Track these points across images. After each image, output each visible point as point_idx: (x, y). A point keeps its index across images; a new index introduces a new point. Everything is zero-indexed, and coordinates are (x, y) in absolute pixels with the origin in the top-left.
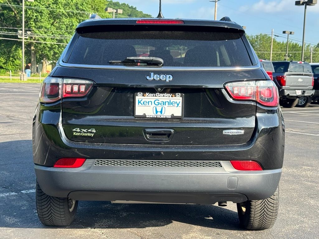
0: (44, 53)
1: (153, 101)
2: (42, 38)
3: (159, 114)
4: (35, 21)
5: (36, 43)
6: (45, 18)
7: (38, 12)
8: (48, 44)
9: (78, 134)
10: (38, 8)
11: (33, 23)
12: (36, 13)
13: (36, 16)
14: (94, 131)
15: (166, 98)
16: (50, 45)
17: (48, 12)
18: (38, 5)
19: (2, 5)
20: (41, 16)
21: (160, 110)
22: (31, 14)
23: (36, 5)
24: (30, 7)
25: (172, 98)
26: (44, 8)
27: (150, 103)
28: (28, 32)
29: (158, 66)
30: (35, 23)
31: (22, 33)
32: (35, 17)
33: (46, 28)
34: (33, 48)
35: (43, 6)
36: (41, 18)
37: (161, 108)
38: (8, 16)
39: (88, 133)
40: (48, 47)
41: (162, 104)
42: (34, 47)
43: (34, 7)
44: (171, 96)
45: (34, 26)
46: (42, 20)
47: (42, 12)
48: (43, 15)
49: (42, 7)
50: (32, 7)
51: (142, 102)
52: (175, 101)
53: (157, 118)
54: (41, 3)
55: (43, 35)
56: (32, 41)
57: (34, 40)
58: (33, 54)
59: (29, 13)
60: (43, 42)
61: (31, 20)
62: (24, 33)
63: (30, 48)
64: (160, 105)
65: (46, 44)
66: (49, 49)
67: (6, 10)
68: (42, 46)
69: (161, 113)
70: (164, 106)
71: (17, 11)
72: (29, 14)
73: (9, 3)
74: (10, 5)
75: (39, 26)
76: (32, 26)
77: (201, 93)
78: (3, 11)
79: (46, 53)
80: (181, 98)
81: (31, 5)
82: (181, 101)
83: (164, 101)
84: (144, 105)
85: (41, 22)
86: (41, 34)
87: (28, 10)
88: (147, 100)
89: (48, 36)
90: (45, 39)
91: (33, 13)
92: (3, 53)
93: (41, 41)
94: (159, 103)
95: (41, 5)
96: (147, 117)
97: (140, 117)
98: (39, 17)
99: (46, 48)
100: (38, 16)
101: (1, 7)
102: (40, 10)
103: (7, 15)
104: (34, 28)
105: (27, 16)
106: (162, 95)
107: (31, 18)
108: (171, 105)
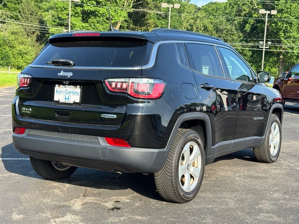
0: (291, 61)
1: (64, 90)
2: (290, 48)
3: (67, 100)
4: (284, 32)
5: (284, 52)
6: (294, 28)
7: (288, 23)
8: (295, 53)
9: (24, 111)
10: (288, 20)
11: (282, 34)
12: (286, 24)
13: (286, 27)
14: (31, 110)
15: (71, 88)
16: (297, 54)
17: (297, 23)
18: (288, 16)
19: (256, 19)
20: (291, 27)
21: (68, 98)
22: (281, 25)
23: (286, 16)
24: (281, 19)
25: (74, 89)
26: (294, 19)
27: (62, 92)
28: (268, 42)
29: (70, 66)
30: (284, 34)
31: (263, 43)
32: (284, 28)
33: (294, 38)
34: (281, 57)
35: (293, 18)
36: (291, 28)
37: (68, 95)
38: (261, 29)
39: (28, 111)
40: (295, 55)
41: (69, 93)
42: (283, 56)
43: (284, 18)
44: (74, 88)
45: (283, 36)
46: (291, 30)
47: (292, 23)
48: (293, 25)
49: (291, 18)
50: (283, 19)
51: (58, 91)
52: (76, 91)
53: (65, 103)
54: (292, 14)
55: (291, 45)
56: (281, 50)
57: (283, 49)
58: (282, 62)
59: (279, 24)
60: (290, 51)
61: (281, 31)
62: (265, 44)
63: (279, 57)
64: (68, 94)
65: (293, 52)
66: (296, 58)
67: (260, 23)
68: (289, 54)
69: (68, 100)
70: (70, 94)
71: (269, 24)
72: (279, 26)
73: (262, 17)
74: (263, 18)
75: (288, 36)
76: (281, 37)
77: (92, 86)
78: (257, 24)
79: (293, 61)
80: (80, 89)
81: (282, 17)
82: (79, 91)
83: (70, 91)
84: (59, 93)
85: (290, 32)
86: (289, 44)
87: (278, 22)
88: (61, 90)
89: (296, 45)
90: (292, 48)
91: (283, 25)
92: (255, 62)
93: (288, 50)
94: (67, 92)
95: (291, 17)
96: (60, 102)
97: (56, 101)
98: (289, 28)
99: (293, 56)
100: (287, 26)
101: (256, 20)
102: (290, 21)
103: (260, 27)
104: (282, 38)
105: (277, 27)
106: (69, 86)
107: (281, 29)
108: (74, 94)
